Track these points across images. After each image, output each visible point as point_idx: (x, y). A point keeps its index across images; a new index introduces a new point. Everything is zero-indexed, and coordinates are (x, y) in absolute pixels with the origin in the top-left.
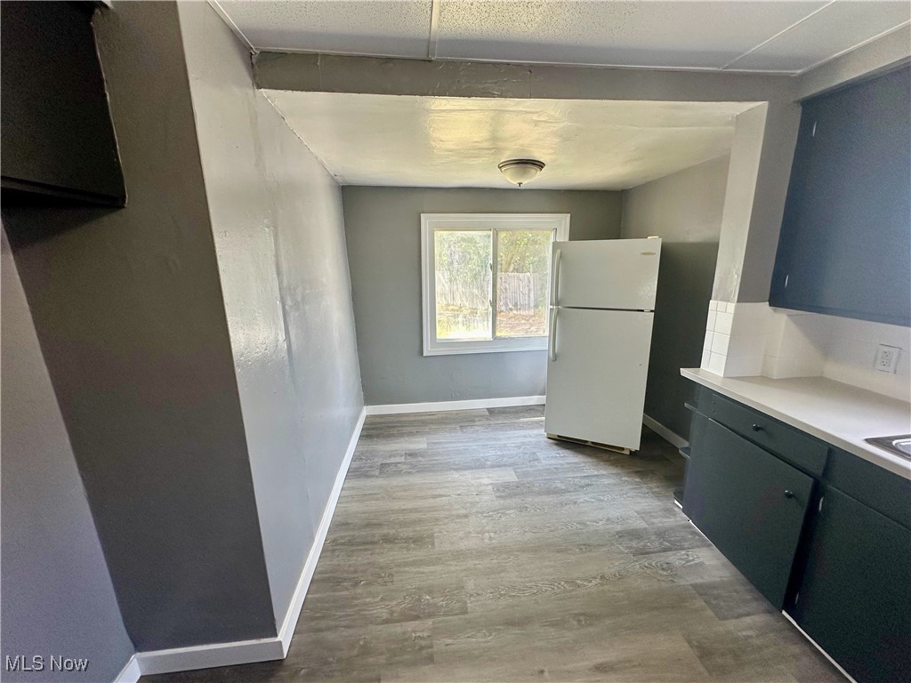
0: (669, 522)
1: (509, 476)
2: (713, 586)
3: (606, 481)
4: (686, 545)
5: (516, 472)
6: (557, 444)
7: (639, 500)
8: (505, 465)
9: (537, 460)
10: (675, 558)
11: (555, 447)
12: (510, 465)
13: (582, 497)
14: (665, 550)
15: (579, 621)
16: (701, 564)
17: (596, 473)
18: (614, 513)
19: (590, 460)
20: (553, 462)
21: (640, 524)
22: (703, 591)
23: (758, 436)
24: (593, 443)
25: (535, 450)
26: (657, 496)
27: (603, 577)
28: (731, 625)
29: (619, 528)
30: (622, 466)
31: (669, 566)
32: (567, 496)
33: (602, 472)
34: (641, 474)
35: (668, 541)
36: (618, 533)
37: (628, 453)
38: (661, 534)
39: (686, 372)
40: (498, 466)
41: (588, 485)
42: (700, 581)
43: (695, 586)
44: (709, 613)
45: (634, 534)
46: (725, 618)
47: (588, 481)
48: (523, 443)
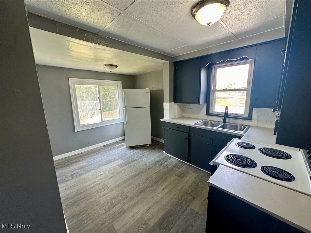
0: (164, 156)
1: (121, 161)
2: (176, 164)
3: (147, 153)
4: (168, 159)
5: (123, 160)
6: (130, 149)
7: (156, 154)
8: (118, 159)
9: (127, 154)
10: (167, 163)
11: (130, 150)
12: (120, 158)
13: (143, 159)
14: (165, 162)
15: (155, 183)
16: (172, 162)
17: (144, 152)
18: (152, 159)
19: (140, 150)
20: (131, 154)
21: (158, 159)
22: (174, 166)
23: (179, 129)
24: (139, 145)
25: (125, 152)
26: (159, 152)
27: (156, 173)
28: (181, 169)
29: (154, 162)
30: (149, 149)
31: (167, 165)
32: (139, 161)
33: (145, 152)
34: (154, 149)
35: (166, 159)
36: (155, 163)
37: (148, 145)
38: (163, 159)
39: (161, 120)
40: (116, 160)
41: (143, 156)
42: (173, 164)
43: (173, 166)
44: (177, 169)
45: (158, 162)
46: (180, 169)
47: (143, 155)
48: (120, 152)
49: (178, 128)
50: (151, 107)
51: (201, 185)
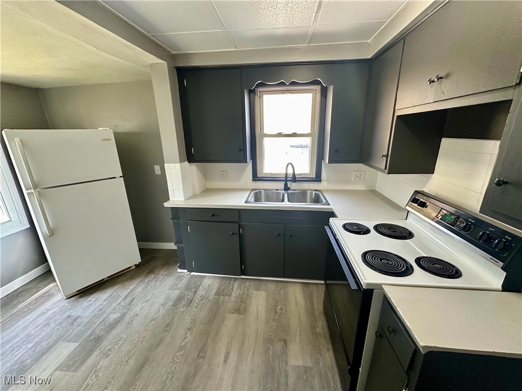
0: (185, 281)
1: (66, 349)
2: (219, 289)
3: (139, 289)
4: (199, 283)
5: (69, 341)
6: (81, 297)
7: (164, 284)
8: (50, 348)
9: (77, 318)
10: (201, 292)
11: (81, 300)
12: (56, 342)
13: (137, 309)
14: (195, 292)
15: (201, 357)
16: (209, 285)
17: (129, 291)
18: (162, 299)
19: (117, 287)
20: (92, 308)
21: (177, 293)
22: (218, 293)
23: (214, 219)
24: (108, 277)
25: (67, 314)
26: (169, 275)
27: (189, 329)
28: (234, 294)
29: (171, 303)
30: (139, 276)
31: (203, 298)
32: (127, 318)
33: (131, 287)
34: (151, 272)
35: (193, 287)
36: (173, 305)
37: (134, 267)
38: (187, 288)
40: (44, 354)
41: (132, 300)
42: (215, 291)
43: (215, 294)
44: (226, 297)
45: (179, 299)
46: (231, 294)
47: (129, 299)
48: (49, 319)
49: (213, 216)
50: (126, 175)
51: (281, 309)
